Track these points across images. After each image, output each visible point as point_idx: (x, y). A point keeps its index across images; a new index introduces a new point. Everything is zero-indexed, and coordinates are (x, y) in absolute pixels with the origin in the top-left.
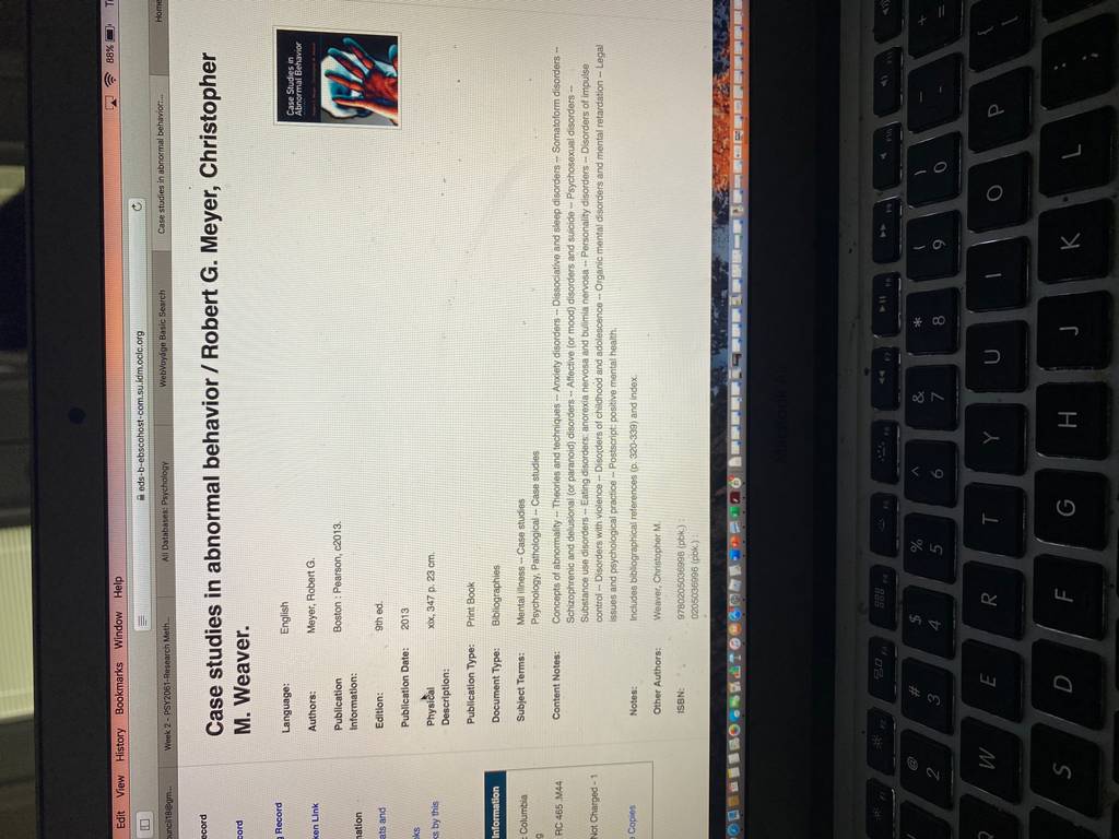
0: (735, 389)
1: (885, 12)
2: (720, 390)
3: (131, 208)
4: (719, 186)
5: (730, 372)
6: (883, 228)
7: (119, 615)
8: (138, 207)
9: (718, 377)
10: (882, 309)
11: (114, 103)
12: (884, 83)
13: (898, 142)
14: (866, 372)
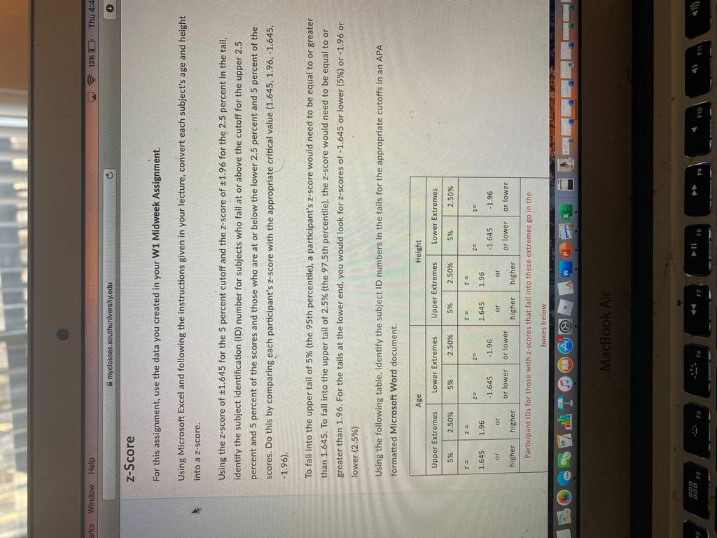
1: (695, 13)
3: (105, 177)
6: (694, 187)
7: (92, 487)
8: (110, 176)
10: (694, 254)
11: (94, 97)
12: (695, 71)
13: (708, 118)
14: (679, 303)
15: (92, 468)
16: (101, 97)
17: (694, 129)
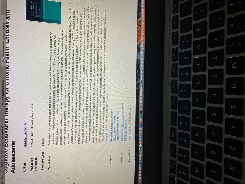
0: (141, 88)
1: (175, 7)
2: (138, 88)
4: (138, 43)
5: (140, 84)
6: (174, 54)
10: (174, 71)
12: (175, 22)
13: (177, 35)
14: (170, 85)
17: (174, 38)
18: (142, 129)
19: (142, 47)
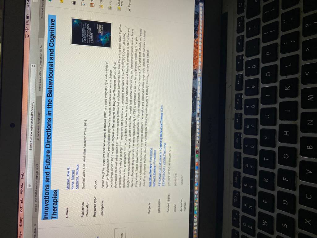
0: (198, 123)
1: (240, 26)
2: (194, 123)
3: (31, 66)
4: (195, 68)
5: (196, 118)
6: (238, 81)
7: (22, 184)
8: (34, 66)
9: (194, 119)
10: (238, 103)
11: (28, 36)
12: (239, 44)
13: (243, 59)
14: (233, 119)
15: (23, 176)
16: (30, 36)
17: (239, 63)
18: (198, 173)
19: (199, 73)
